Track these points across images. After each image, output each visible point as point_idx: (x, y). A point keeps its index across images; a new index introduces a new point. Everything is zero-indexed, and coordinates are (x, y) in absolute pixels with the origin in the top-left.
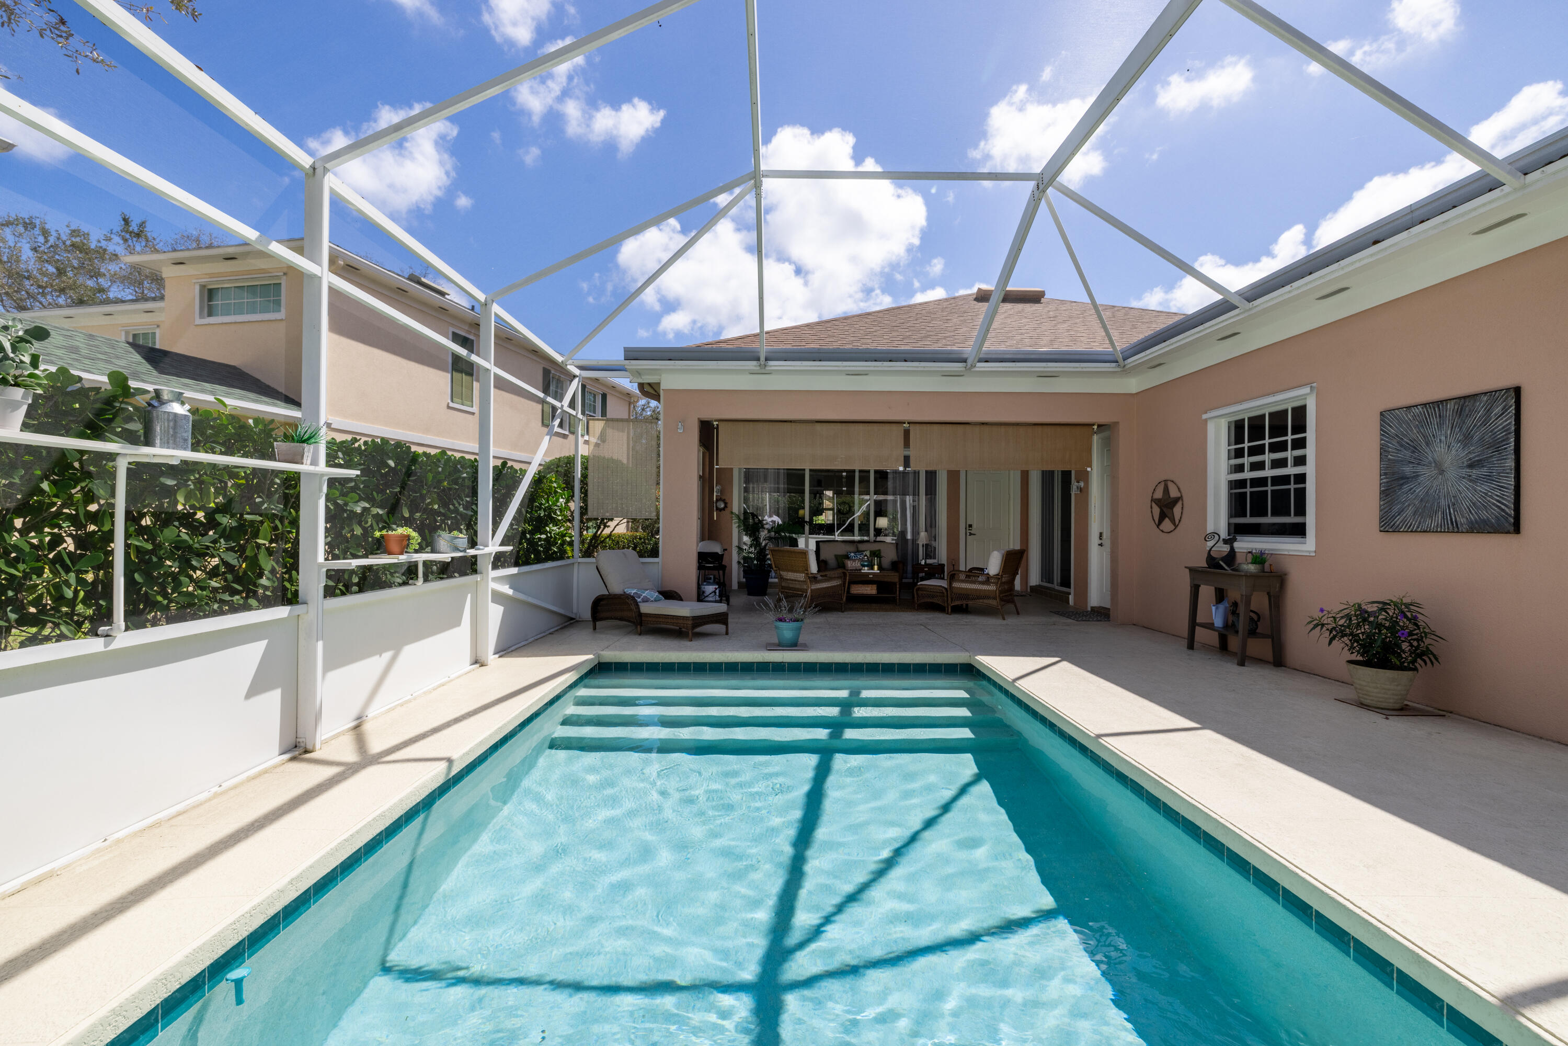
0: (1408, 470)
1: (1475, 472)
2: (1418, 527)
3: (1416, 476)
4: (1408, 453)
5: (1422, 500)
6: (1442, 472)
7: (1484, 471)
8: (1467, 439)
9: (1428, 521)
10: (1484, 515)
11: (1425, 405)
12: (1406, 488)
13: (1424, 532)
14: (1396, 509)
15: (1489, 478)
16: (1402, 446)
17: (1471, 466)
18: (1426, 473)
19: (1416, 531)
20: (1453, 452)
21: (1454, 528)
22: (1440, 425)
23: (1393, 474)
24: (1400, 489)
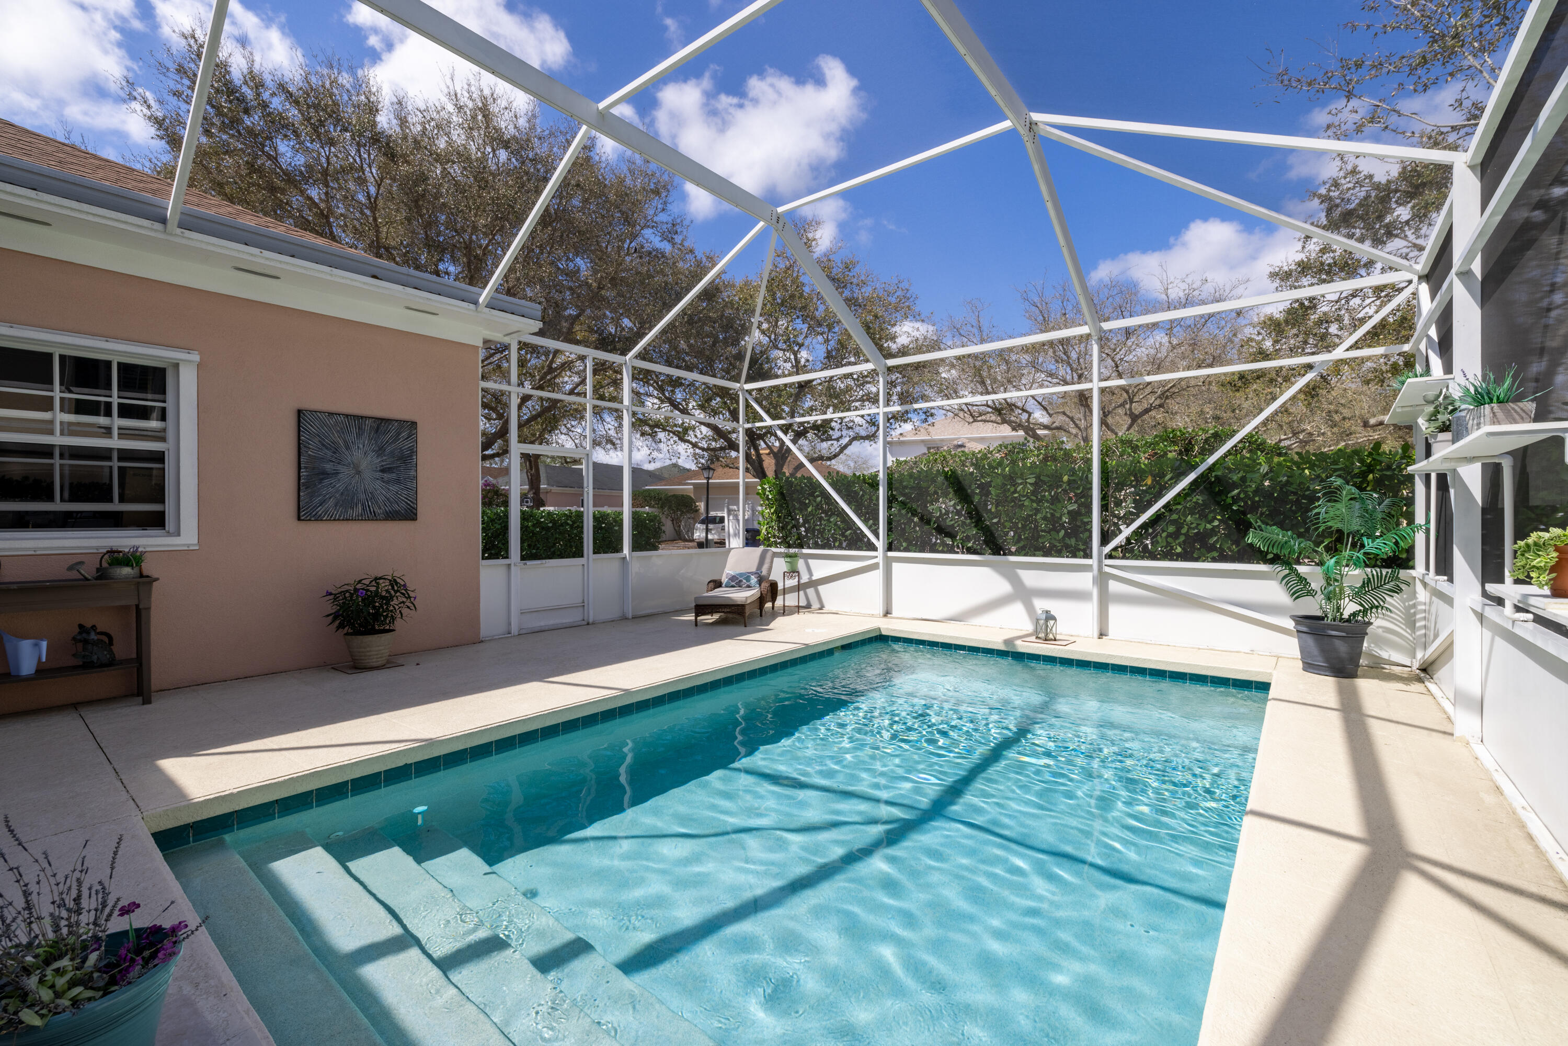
0: (328, 467)
1: (386, 476)
2: (340, 516)
3: (337, 473)
4: (329, 453)
5: (342, 494)
6: (359, 473)
7: (393, 476)
8: (380, 451)
9: (350, 511)
10: (396, 507)
11: (347, 416)
12: (326, 482)
13: (347, 520)
14: (317, 500)
15: (398, 481)
16: (323, 445)
17: (383, 471)
18: (345, 472)
19: (339, 520)
20: (369, 458)
21: (373, 517)
22: (359, 435)
23: (314, 468)
24: (320, 483)
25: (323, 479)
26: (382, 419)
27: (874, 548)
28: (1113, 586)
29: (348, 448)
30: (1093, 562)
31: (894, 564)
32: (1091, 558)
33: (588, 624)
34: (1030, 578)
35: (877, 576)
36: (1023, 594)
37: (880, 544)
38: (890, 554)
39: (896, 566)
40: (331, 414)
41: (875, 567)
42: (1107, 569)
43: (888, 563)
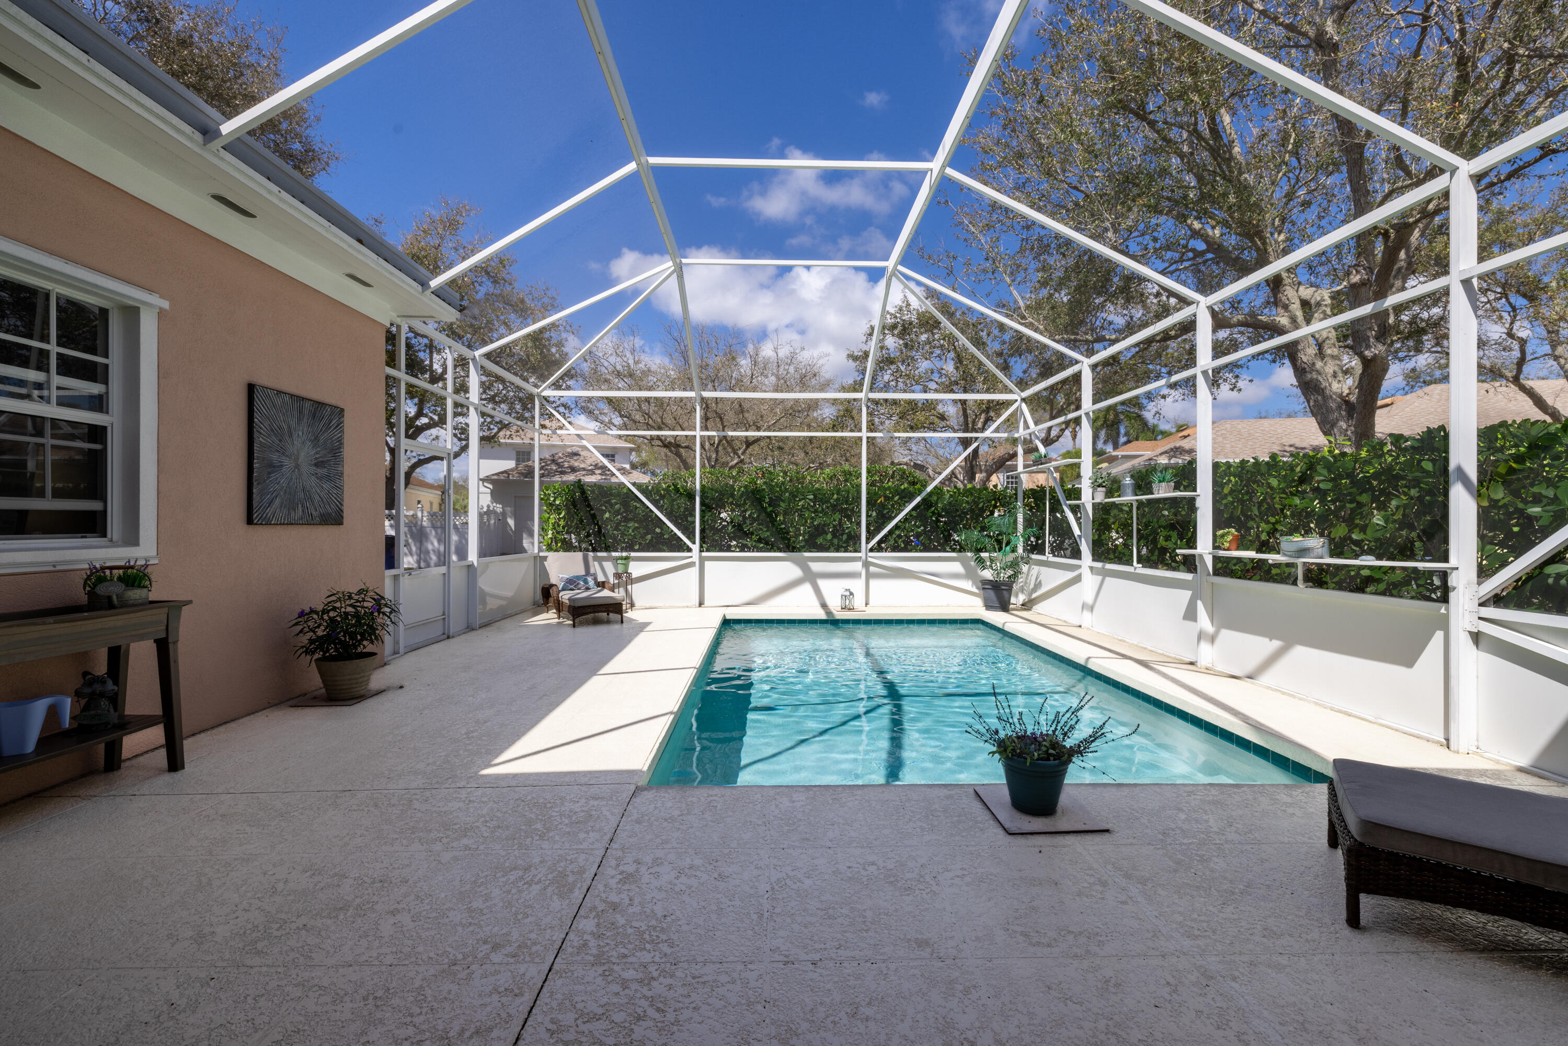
0: (275, 458)
1: (320, 471)
2: (284, 519)
3: (281, 466)
4: (276, 441)
5: (285, 492)
6: (298, 466)
7: (326, 471)
8: (315, 440)
9: (293, 514)
10: (328, 509)
11: (291, 395)
12: (273, 476)
13: (290, 524)
14: (266, 499)
15: (329, 478)
16: (272, 430)
17: (316, 465)
18: (288, 465)
19: (284, 524)
20: (306, 449)
21: (311, 520)
22: (300, 420)
23: (264, 459)
24: (269, 478)
25: (269, 473)
26: (319, 403)
27: (690, 550)
28: (872, 569)
29: (291, 435)
30: (862, 555)
31: (706, 563)
32: (860, 552)
33: (448, 638)
34: (816, 567)
35: (694, 572)
36: (811, 577)
37: (695, 548)
38: (704, 554)
39: (708, 564)
40: (279, 392)
41: (692, 564)
42: (870, 559)
43: (702, 560)
